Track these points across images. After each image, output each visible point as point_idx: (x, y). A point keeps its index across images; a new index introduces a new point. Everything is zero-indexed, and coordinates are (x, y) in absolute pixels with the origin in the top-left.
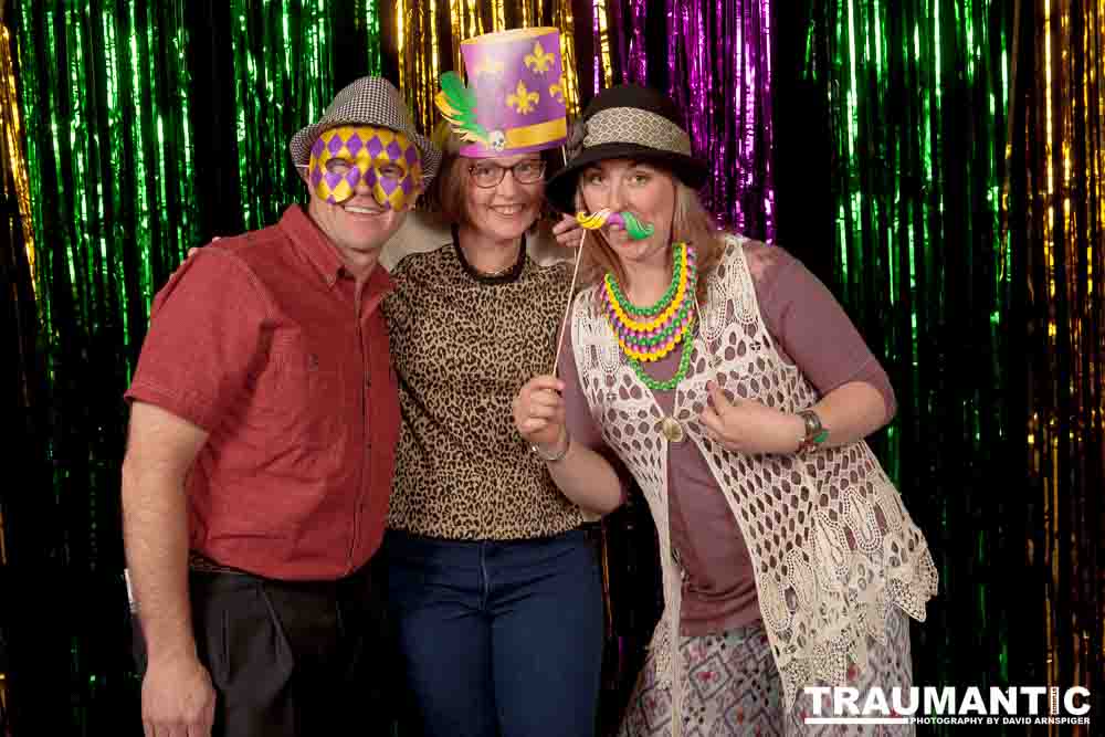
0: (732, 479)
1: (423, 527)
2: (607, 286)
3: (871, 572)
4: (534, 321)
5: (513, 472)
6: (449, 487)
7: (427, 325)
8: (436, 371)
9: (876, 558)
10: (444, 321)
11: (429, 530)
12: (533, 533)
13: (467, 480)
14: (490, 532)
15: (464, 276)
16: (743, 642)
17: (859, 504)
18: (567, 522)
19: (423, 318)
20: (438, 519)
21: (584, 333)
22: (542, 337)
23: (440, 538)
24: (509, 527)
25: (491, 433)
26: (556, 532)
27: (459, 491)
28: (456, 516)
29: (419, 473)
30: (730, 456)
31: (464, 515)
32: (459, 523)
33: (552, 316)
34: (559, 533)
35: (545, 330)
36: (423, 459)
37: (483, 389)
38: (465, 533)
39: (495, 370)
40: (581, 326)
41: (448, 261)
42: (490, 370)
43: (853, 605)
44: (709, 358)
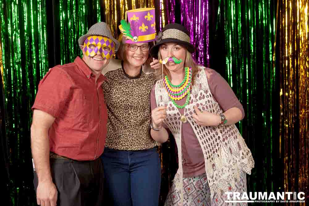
0: (199, 133)
1: (113, 147)
2: (166, 79)
3: (236, 160)
4: (144, 89)
5: (138, 131)
6: (120, 135)
7: (114, 90)
8: (117, 103)
9: (238, 156)
10: (119, 89)
11: (114, 148)
12: (143, 148)
13: (125, 134)
14: (131, 148)
15: (125, 77)
16: (199, 180)
17: (233, 142)
18: (152, 145)
19: (113, 88)
20: (117, 144)
21: (159, 92)
22: (146, 94)
23: (118, 150)
24: (137, 147)
25: (132, 120)
26: (149, 148)
27: (123, 137)
28: (122, 144)
29: (112, 132)
30: (199, 127)
31: (124, 143)
32: (123, 146)
33: (149, 88)
34: (150, 149)
35: (147, 92)
36: (113, 128)
37: (130, 108)
38: (124, 148)
39: (133, 103)
40: (158, 90)
41: (121, 73)
42: (132, 103)
43: (231, 169)
44: (194, 99)
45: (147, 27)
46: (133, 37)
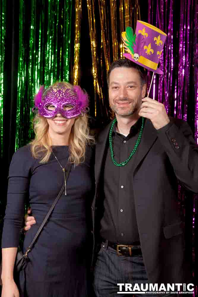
45: (152, 51)
46: (135, 53)
